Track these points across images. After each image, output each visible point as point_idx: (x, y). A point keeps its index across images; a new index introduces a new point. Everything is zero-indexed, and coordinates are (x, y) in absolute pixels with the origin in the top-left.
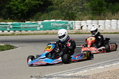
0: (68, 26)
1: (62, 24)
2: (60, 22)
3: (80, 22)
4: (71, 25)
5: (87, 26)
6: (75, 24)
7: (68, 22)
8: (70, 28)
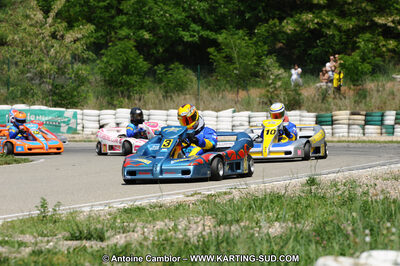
0: (64, 122)
1: (47, 119)
2: (43, 113)
3: (96, 112)
4: (73, 121)
5: (118, 124)
6: (85, 117)
7: (63, 112)
8: (70, 128)
